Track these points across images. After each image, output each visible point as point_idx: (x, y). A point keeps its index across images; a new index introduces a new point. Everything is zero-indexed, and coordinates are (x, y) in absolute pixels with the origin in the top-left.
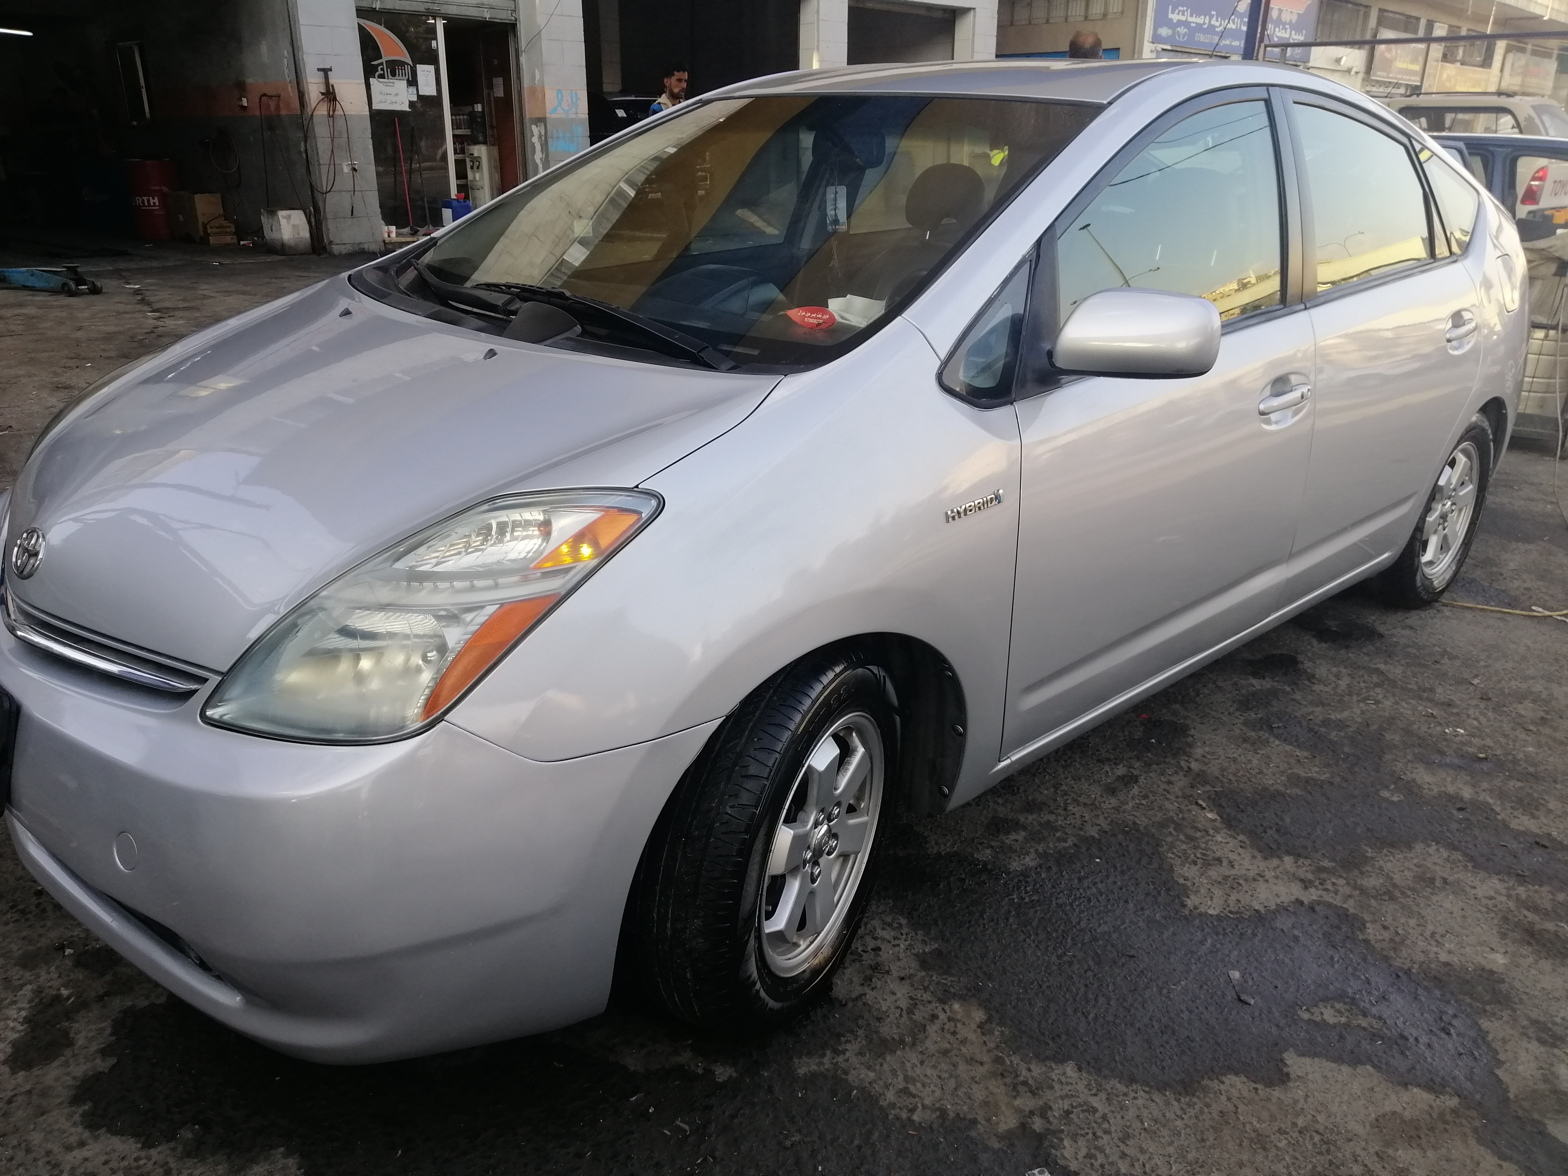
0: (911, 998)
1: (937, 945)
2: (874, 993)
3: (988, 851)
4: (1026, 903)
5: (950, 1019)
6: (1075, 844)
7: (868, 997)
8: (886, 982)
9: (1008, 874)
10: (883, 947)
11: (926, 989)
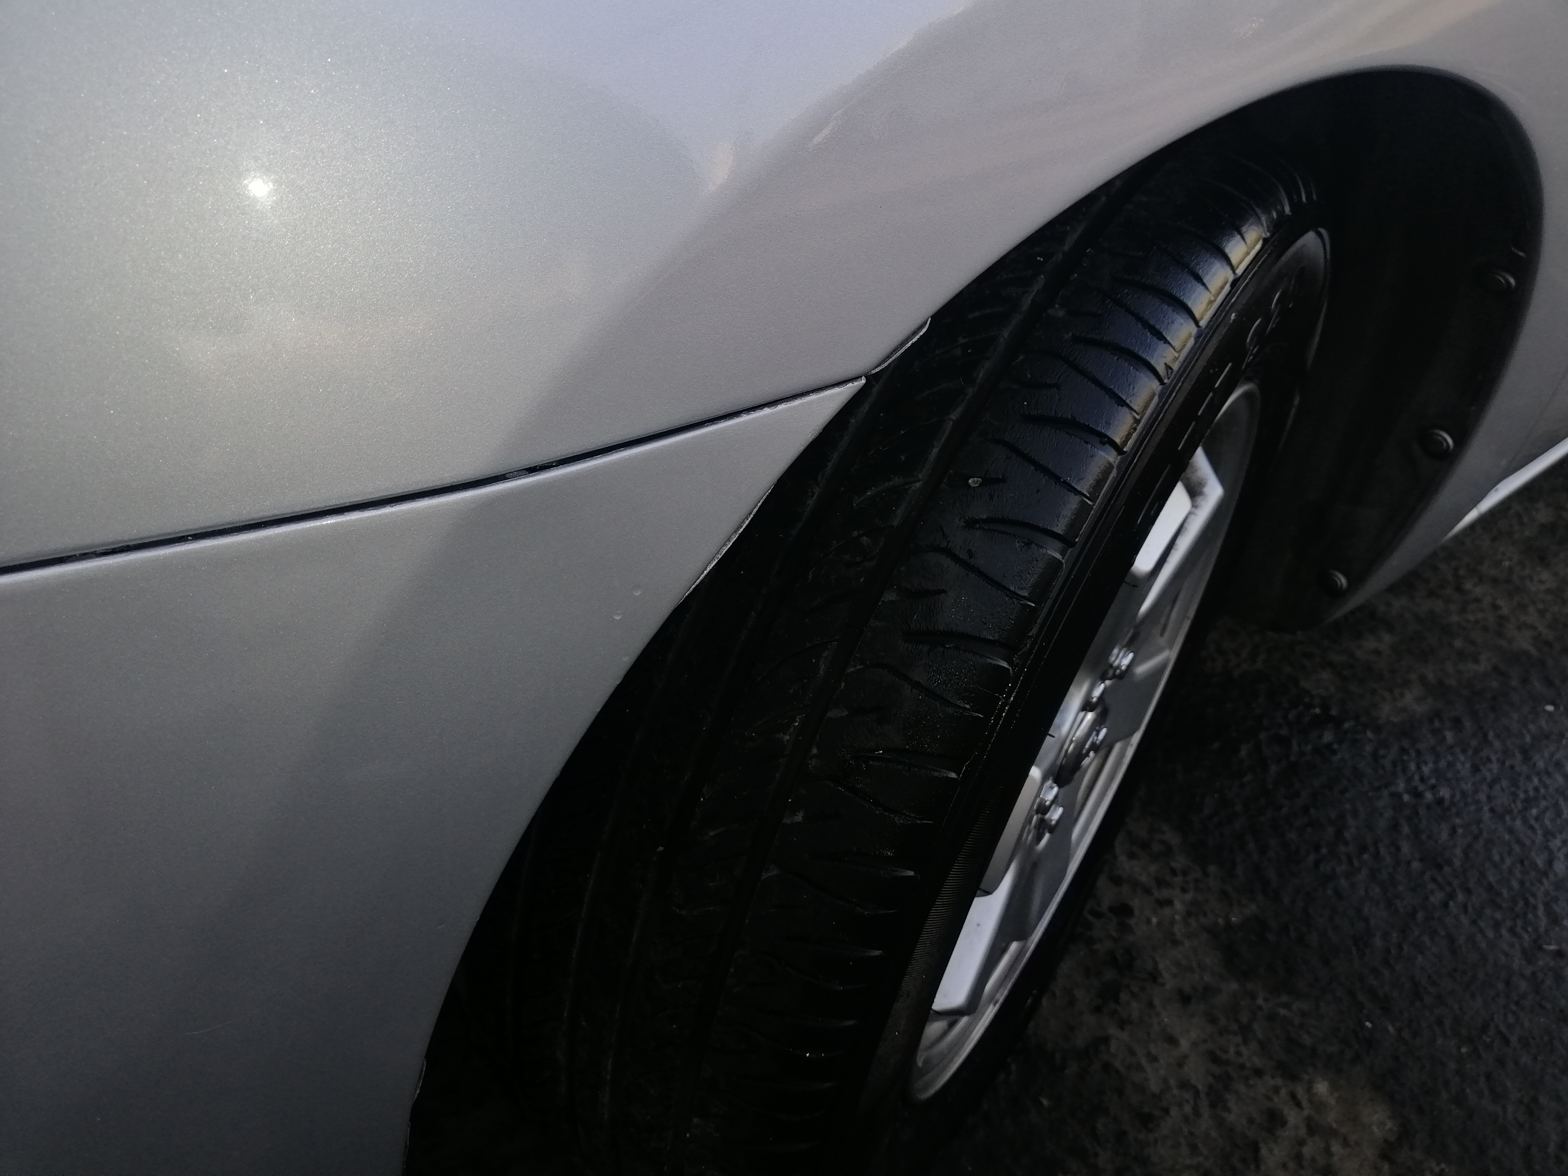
0: (1214, 1058)
1: (1253, 907)
2: (1124, 1036)
3: (1326, 675)
4: (1429, 807)
5: (1312, 1128)
6: (1495, 668)
7: (1113, 1046)
8: (1151, 1005)
9: (1378, 730)
10: (1135, 903)
11: (1245, 1031)
